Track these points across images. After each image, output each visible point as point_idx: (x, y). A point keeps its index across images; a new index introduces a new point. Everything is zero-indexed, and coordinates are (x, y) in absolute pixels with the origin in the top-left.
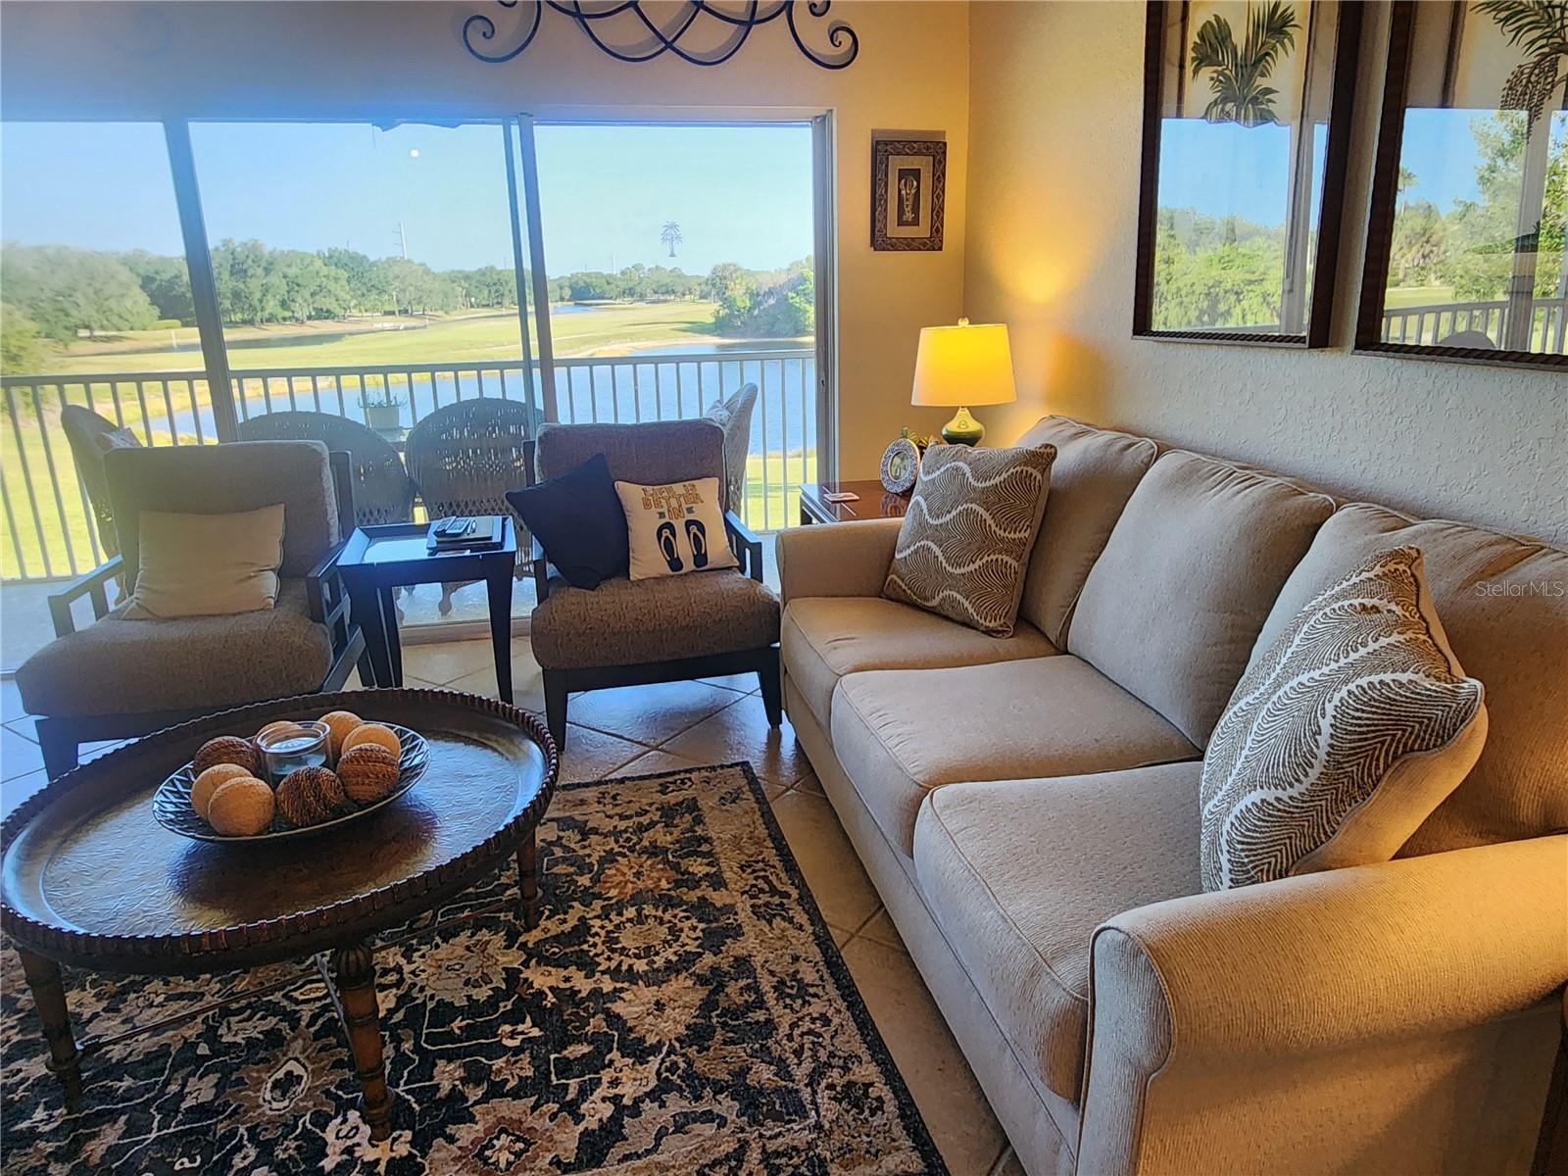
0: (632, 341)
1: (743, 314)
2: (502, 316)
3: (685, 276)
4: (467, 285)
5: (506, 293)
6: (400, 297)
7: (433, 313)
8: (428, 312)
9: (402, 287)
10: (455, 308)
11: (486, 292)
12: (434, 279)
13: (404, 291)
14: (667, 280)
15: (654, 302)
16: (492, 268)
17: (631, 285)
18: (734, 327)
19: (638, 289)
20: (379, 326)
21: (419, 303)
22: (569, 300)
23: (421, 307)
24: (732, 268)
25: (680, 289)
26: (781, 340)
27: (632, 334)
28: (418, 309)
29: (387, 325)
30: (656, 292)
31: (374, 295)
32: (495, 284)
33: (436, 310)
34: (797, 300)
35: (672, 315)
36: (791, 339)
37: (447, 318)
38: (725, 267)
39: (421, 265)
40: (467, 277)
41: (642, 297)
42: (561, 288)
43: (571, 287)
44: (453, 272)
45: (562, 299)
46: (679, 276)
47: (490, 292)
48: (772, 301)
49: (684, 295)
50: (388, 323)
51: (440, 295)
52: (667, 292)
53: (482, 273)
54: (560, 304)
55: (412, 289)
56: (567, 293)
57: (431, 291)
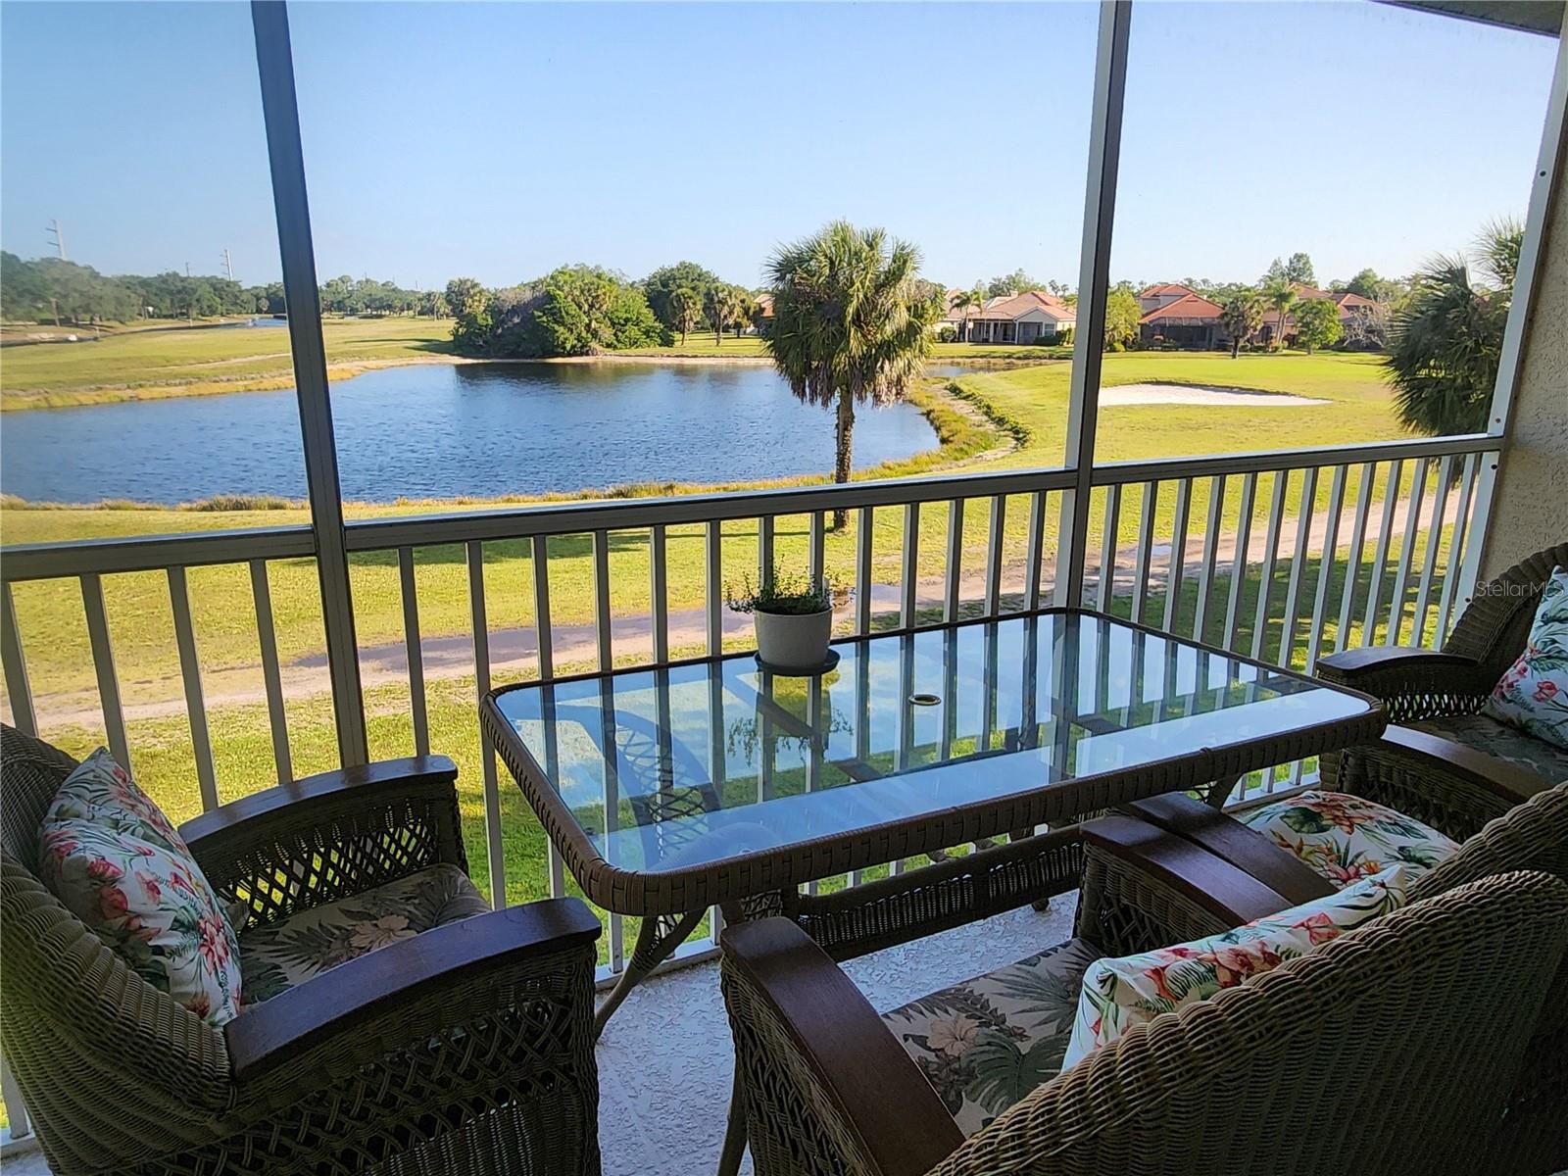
0: (361, 359)
1: (485, 333)
2: (189, 328)
3: (400, 291)
4: (144, 293)
5: (194, 303)
6: (61, 303)
7: (106, 323)
8: (97, 321)
9: (63, 292)
10: (132, 318)
11: (168, 301)
12: (104, 284)
13: (66, 296)
14: (381, 295)
15: (365, 317)
16: (175, 275)
17: (340, 298)
18: (474, 345)
19: (348, 302)
20: (36, 337)
21: (86, 312)
22: (266, 313)
23: (88, 317)
24: (469, 284)
25: (398, 303)
26: (529, 361)
27: (361, 352)
28: (86, 318)
29: (46, 336)
30: (367, 307)
31: (26, 302)
32: (179, 292)
33: (108, 320)
34: (544, 319)
35: (398, 332)
36: (539, 360)
37: (122, 328)
38: (462, 282)
39: (85, 268)
40: (145, 283)
41: (353, 312)
42: (258, 299)
43: (268, 298)
44: (125, 277)
45: (259, 311)
46: (394, 290)
47: (172, 301)
48: (516, 320)
49: (403, 310)
50: (46, 334)
51: (114, 302)
52: (382, 308)
53: (163, 280)
54: (257, 316)
55: (76, 295)
56: (265, 304)
57: (101, 298)
